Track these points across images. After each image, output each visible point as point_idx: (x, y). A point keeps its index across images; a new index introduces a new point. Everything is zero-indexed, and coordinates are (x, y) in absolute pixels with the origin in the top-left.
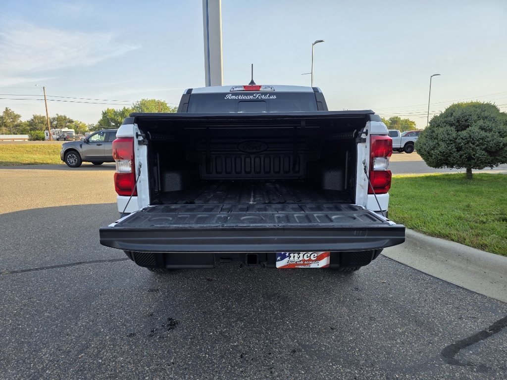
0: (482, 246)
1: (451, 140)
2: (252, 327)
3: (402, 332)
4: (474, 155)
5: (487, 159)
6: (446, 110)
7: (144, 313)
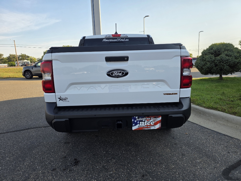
0: (234, 113)
1: (212, 61)
2: (120, 162)
3: (200, 162)
4: (223, 68)
5: (230, 70)
6: (209, 47)
7: (61, 156)
